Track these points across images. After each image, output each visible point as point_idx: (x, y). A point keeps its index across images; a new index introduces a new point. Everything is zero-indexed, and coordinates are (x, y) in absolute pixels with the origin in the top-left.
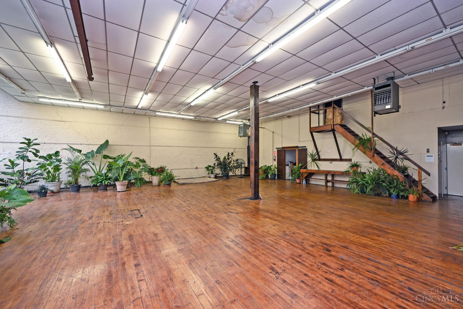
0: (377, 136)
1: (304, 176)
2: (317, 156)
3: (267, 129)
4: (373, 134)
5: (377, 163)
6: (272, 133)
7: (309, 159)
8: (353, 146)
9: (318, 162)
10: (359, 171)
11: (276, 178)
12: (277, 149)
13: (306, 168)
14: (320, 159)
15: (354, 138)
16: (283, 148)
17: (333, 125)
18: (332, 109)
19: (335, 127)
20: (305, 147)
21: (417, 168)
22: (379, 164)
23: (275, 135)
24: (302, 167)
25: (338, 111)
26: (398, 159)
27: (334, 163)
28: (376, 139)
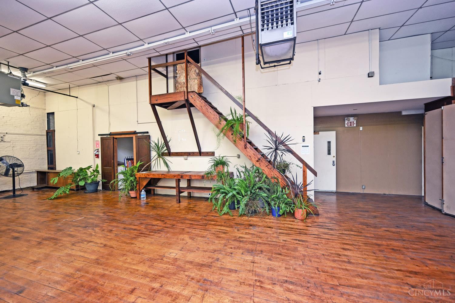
0: (250, 115)
1: (142, 185)
2: (165, 148)
3: (81, 100)
4: (246, 110)
5: (250, 158)
6: (91, 107)
7: (154, 154)
8: (218, 131)
9: (168, 158)
10: (226, 171)
11: (100, 188)
12: (100, 137)
13: (149, 168)
14: (170, 154)
15: (218, 117)
16: (111, 134)
17: (188, 92)
18: (184, 65)
19: (189, 97)
20: (148, 132)
21: (301, 165)
22: (253, 159)
23: (97, 110)
24: (142, 166)
25: (193, 70)
26: (278, 151)
27: (190, 158)
28: (249, 119)
